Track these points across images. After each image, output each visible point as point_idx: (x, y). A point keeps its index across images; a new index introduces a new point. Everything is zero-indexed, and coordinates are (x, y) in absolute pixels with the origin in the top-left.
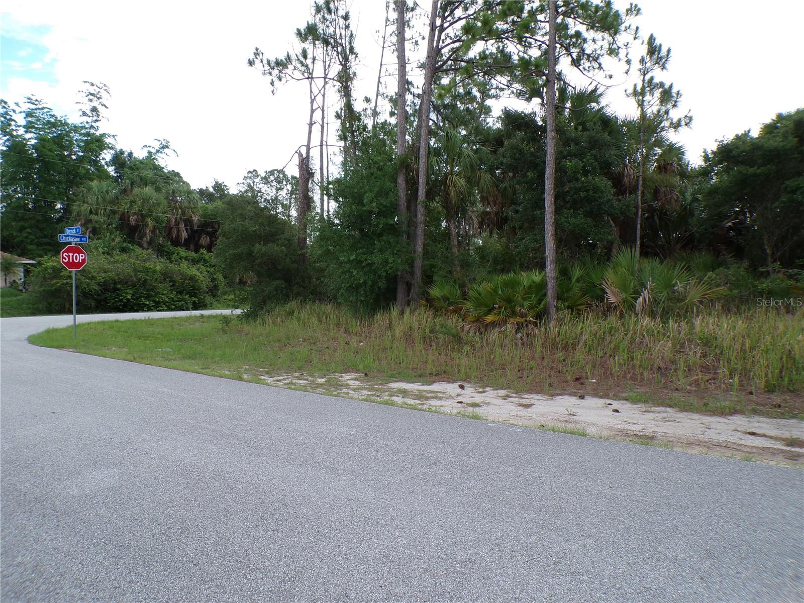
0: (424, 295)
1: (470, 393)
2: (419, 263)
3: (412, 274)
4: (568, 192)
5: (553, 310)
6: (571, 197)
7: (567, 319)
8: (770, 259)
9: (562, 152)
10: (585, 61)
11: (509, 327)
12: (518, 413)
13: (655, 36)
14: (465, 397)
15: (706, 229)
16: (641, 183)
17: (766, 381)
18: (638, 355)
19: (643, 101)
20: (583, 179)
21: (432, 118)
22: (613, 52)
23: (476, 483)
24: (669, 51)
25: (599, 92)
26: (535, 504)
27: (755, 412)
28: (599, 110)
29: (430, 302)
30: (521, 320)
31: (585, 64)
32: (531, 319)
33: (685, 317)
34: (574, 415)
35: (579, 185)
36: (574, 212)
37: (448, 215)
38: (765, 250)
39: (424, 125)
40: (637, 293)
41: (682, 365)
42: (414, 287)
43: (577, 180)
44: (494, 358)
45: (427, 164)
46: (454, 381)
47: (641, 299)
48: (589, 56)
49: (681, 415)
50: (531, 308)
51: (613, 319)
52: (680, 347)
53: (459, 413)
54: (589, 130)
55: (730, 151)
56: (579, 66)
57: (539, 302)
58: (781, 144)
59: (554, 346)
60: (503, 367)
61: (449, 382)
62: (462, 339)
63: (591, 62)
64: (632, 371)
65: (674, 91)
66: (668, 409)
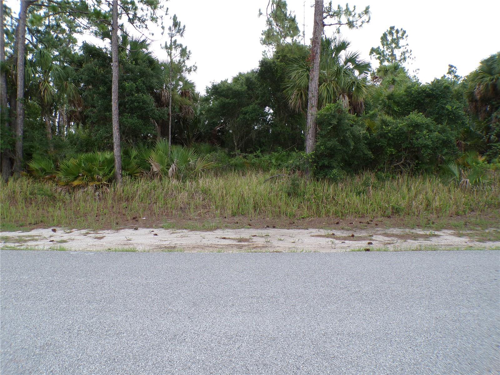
0: (25, 168)
1: (60, 234)
2: (19, 144)
3: (14, 151)
4: (127, 102)
5: (119, 177)
6: (129, 105)
7: (128, 182)
8: (236, 148)
9: (123, 76)
10: (137, 21)
11: (90, 189)
12: (94, 243)
13: (177, 16)
14: (56, 237)
15: (207, 131)
16: (171, 101)
17: (232, 211)
18: (169, 201)
19: (171, 53)
20: (136, 95)
21: (28, 38)
22: (153, 19)
23: (57, 293)
24: (184, 27)
25: (147, 43)
26: (98, 298)
27: (227, 227)
28: (147, 54)
29: (30, 173)
30: (98, 183)
31: (137, 23)
32: (105, 182)
33: (195, 179)
34: (130, 240)
35: (133, 99)
36: (131, 115)
37: (43, 110)
38: (234, 143)
39: (20, 42)
40: (169, 166)
41: (192, 206)
42: (16, 162)
43: (133, 95)
44: (79, 209)
45: (24, 72)
46: (49, 227)
47: (171, 169)
48: (139, 19)
49: (191, 233)
50: (104, 175)
51: (156, 181)
52: (192, 196)
53: (50, 248)
54: (139, 65)
55: (217, 89)
56: (133, 23)
57: (110, 171)
58: (240, 89)
59: (120, 199)
60: (85, 215)
61: (45, 228)
62: (56, 198)
63: (141, 22)
64: (166, 211)
65: (188, 50)
66: (184, 231)
